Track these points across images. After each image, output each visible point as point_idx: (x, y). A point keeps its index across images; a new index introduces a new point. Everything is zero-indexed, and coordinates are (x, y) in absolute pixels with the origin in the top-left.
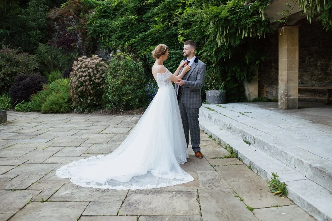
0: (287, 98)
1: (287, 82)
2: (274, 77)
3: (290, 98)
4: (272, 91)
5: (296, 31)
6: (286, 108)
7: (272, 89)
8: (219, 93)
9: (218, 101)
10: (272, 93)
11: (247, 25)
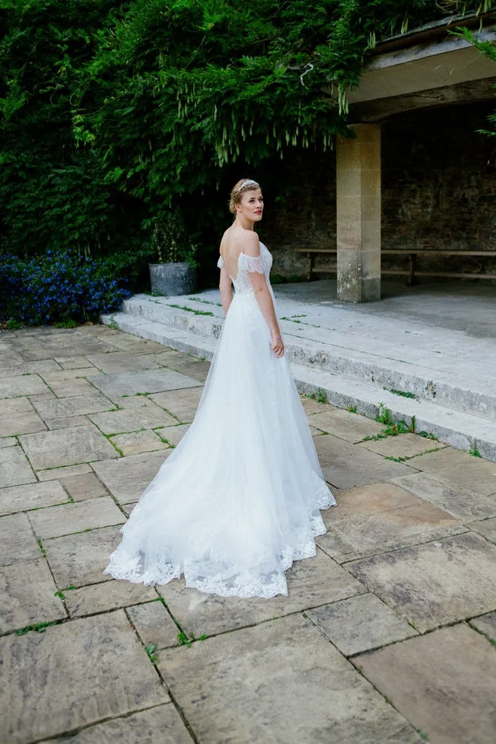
0: (363, 280)
1: (362, 246)
2: (286, 227)
3: (366, 278)
4: (282, 259)
5: (377, 134)
6: (360, 299)
7: (282, 254)
8: (186, 268)
9: (183, 287)
10: (283, 262)
11: (297, 120)
